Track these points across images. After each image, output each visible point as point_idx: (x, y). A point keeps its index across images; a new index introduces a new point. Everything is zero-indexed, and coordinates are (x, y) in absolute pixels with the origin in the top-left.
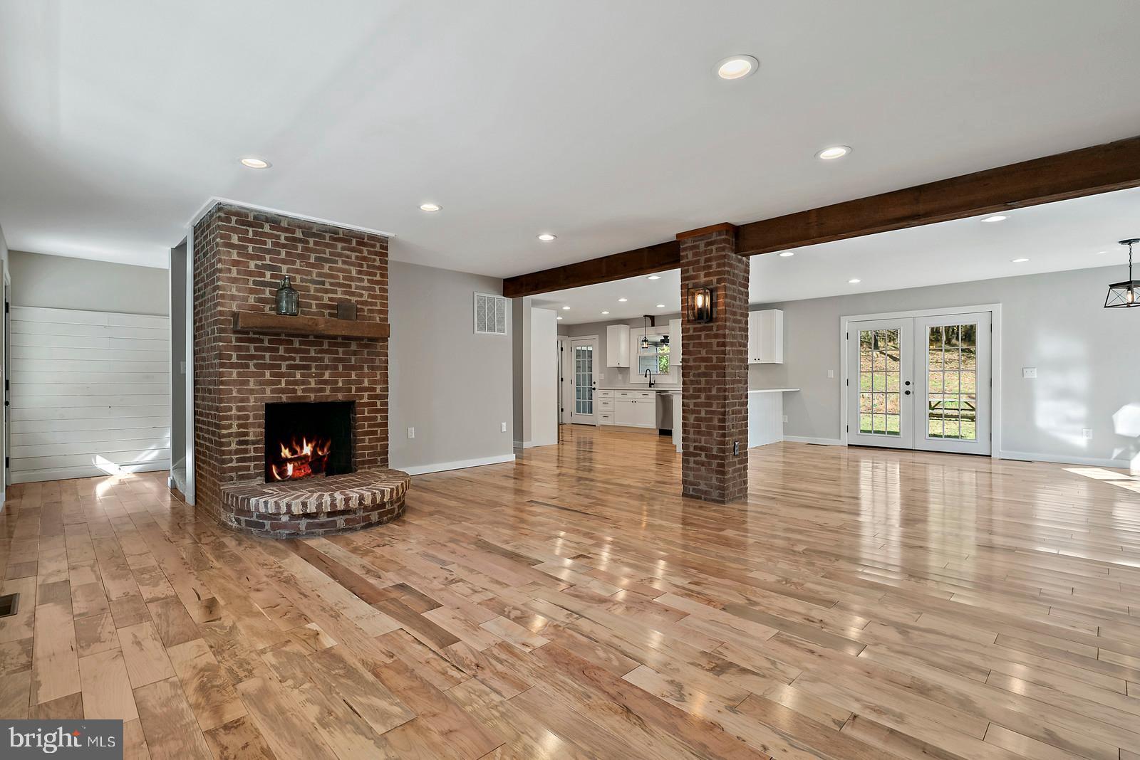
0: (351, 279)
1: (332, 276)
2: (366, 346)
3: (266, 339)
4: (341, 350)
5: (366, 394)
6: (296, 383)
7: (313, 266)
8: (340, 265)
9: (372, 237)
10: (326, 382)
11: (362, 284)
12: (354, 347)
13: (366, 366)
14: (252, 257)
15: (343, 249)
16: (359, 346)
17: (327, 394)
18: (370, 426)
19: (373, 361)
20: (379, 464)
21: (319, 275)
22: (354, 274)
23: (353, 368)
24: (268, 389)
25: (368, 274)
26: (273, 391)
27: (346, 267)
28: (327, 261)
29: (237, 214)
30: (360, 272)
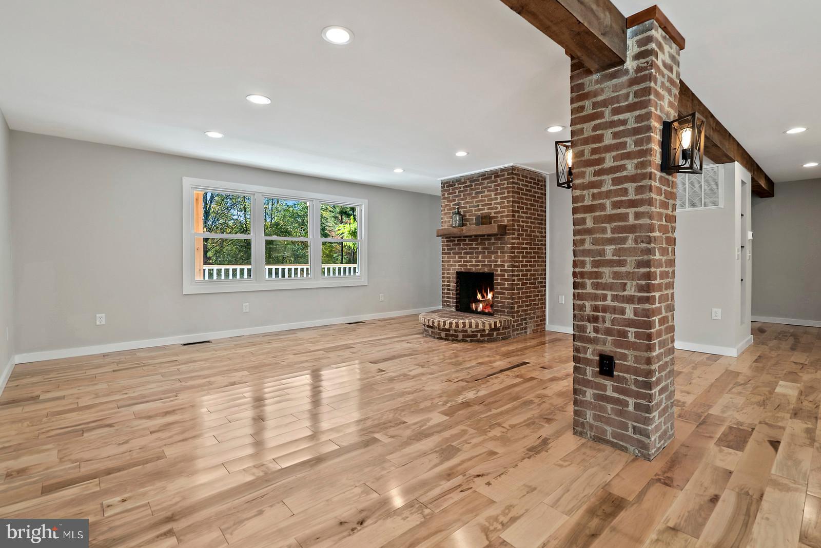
0: (491, 200)
1: (482, 201)
2: (499, 239)
3: (456, 239)
4: (486, 242)
5: (499, 269)
6: (467, 261)
7: (473, 198)
8: (486, 193)
9: (502, 170)
10: (479, 261)
11: (497, 201)
12: (493, 241)
13: (499, 251)
14: (451, 201)
15: (488, 183)
16: (496, 239)
17: (480, 268)
18: (501, 289)
19: (503, 248)
20: (506, 314)
21: (477, 202)
22: (493, 196)
23: (493, 253)
24: (457, 264)
25: (501, 194)
26: (459, 266)
27: (489, 193)
28: (480, 193)
29: (447, 183)
30: (496, 194)
